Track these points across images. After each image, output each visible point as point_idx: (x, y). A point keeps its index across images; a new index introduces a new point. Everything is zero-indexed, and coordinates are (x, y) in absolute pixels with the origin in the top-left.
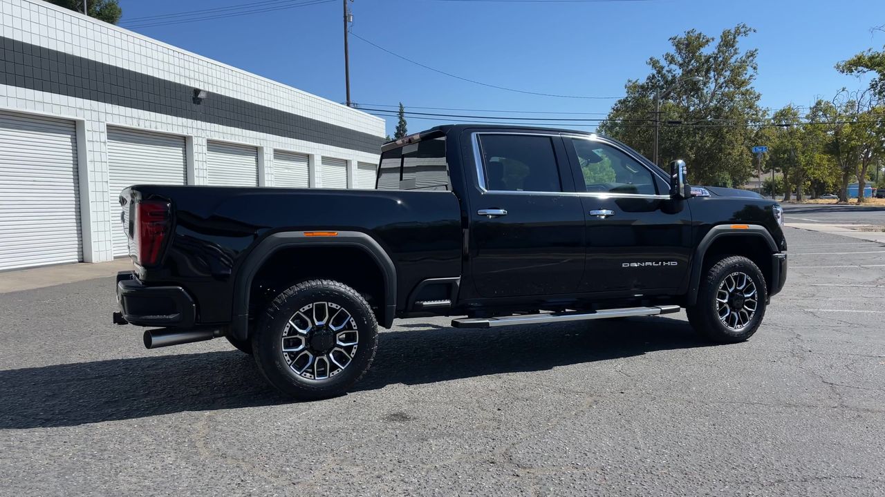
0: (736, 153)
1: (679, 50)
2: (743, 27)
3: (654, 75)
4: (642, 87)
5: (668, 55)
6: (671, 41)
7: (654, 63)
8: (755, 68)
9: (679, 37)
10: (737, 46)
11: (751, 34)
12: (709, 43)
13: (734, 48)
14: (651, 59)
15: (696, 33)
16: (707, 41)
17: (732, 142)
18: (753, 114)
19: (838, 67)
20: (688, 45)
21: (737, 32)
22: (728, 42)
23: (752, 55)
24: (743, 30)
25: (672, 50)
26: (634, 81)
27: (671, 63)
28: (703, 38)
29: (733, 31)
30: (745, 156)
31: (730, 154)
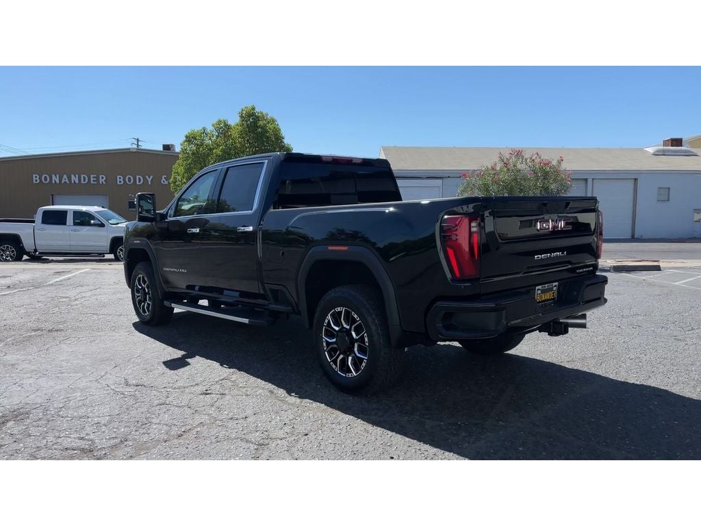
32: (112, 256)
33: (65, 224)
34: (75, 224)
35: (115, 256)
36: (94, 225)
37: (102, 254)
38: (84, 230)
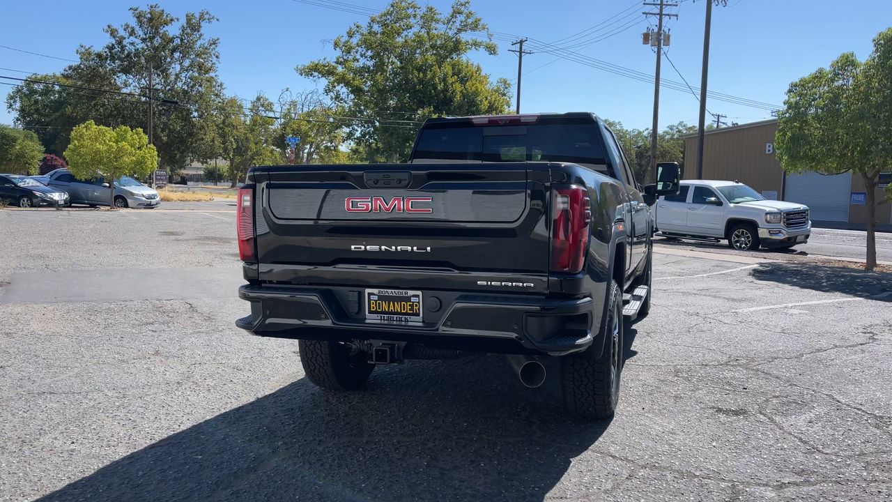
0: (208, 138)
1: (140, 23)
2: (207, 13)
3: (113, 45)
4: (99, 56)
5: (127, 26)
6: (132, 11)
7: (113, 33)
8: (217, 57)
9: (139, 10)
10: (202, 31)
11: (214, 21)
12: (173, 22)
13: (199, 33)
14: (109, 27)
15: (161, 8)
16: (172, 20)
17: (203, 127)
18: (219, 102)
19: (297, 69)
20: (151, 20)
21: (202, 17)
22: (193, 26)
23: (214, 44)
24: (207, 16)
25: (133, 22)
26: (87, 48)
27: (131, 35)
28: (167, 16)
29: (197, 16)
30: (216, 142)
31: (203, 139)
32: (726, 242)
33: (685, 201)
34: (694, 202)
35: (730, 242)
36: (712, 203)
37: (717, 239)
38: (702, 209)
